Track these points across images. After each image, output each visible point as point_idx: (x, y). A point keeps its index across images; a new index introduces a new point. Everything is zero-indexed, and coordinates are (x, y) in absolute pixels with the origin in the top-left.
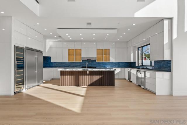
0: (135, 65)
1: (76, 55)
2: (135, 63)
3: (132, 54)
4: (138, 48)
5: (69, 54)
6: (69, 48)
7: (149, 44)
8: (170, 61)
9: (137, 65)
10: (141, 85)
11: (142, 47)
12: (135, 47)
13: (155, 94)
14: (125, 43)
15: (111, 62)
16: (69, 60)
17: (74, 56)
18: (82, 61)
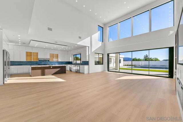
2: (72, 62)
3: (71, 58)
4: (74, 55)
6: (26, 51)
8: (88, 61)
9: (73, 63)
10: (78, 72)
11: (76, 55)
12: (72, 54)
14: (67, 52)
17: (32, 57)
18: (39, 60)
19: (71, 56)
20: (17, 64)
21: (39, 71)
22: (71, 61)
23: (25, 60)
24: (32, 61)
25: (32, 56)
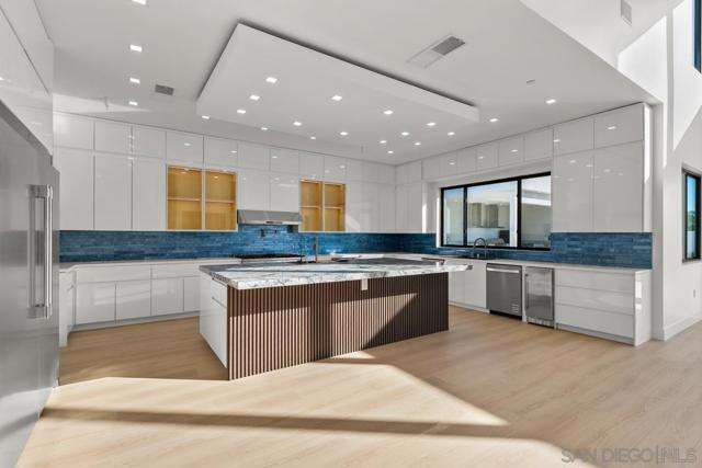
0: (434, 244)
1: (207, 197)
2: (433, 236)
3: (424, 208)
4: (442, 190)
5: (172, 194)
6: (170, 163)
7: (548, 174)
8: (646, 236)
9: (438, 245)
13: (632, 345)
15: (349, 234)
16: (170, 223)
17: (199, 203)
18: (241, 225)
19: (424, 199)
20: (110, 249)
21: (299, 316)
22: (424, 231)
23: (161, 226)
24: (203, 230)
25: (204, 200)
